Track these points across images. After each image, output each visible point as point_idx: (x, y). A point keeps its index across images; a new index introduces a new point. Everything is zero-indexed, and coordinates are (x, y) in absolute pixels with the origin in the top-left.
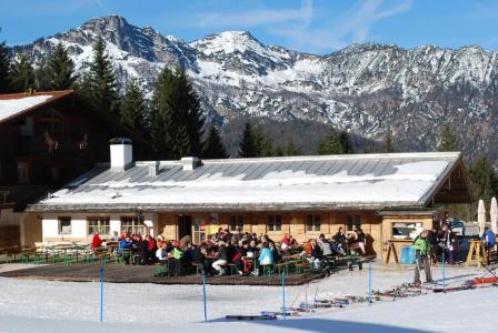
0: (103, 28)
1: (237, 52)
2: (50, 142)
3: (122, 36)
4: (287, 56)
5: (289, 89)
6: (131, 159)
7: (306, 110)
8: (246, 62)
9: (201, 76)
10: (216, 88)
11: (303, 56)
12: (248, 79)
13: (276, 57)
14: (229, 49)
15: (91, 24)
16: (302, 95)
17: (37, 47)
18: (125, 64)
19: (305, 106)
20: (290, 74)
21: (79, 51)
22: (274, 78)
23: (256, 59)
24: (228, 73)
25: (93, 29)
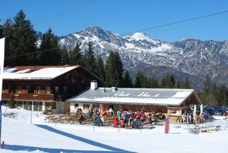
0: (92, 31)
1: (140, 40)
2: (73, 81)
3: (99, 33)
4: (158, 42)
5: (159, 54)
6: (97, 87)
7: (165, 62)
8: (144, 44)
9: (127, 49)
10: (132, 53)
11: (164, 43)
12: (144, 50)
13: (155, 42)
14: (137, 39)
15: (88, 29)
16: (164, 57)
17: (69, 37)
18: (100, 44)
19: (165, 61)
20: (159, 49)
21: (84, 39)
22: (153, 50)
23: (147, 43)
24: (137, 48)
25: (89, 31)
